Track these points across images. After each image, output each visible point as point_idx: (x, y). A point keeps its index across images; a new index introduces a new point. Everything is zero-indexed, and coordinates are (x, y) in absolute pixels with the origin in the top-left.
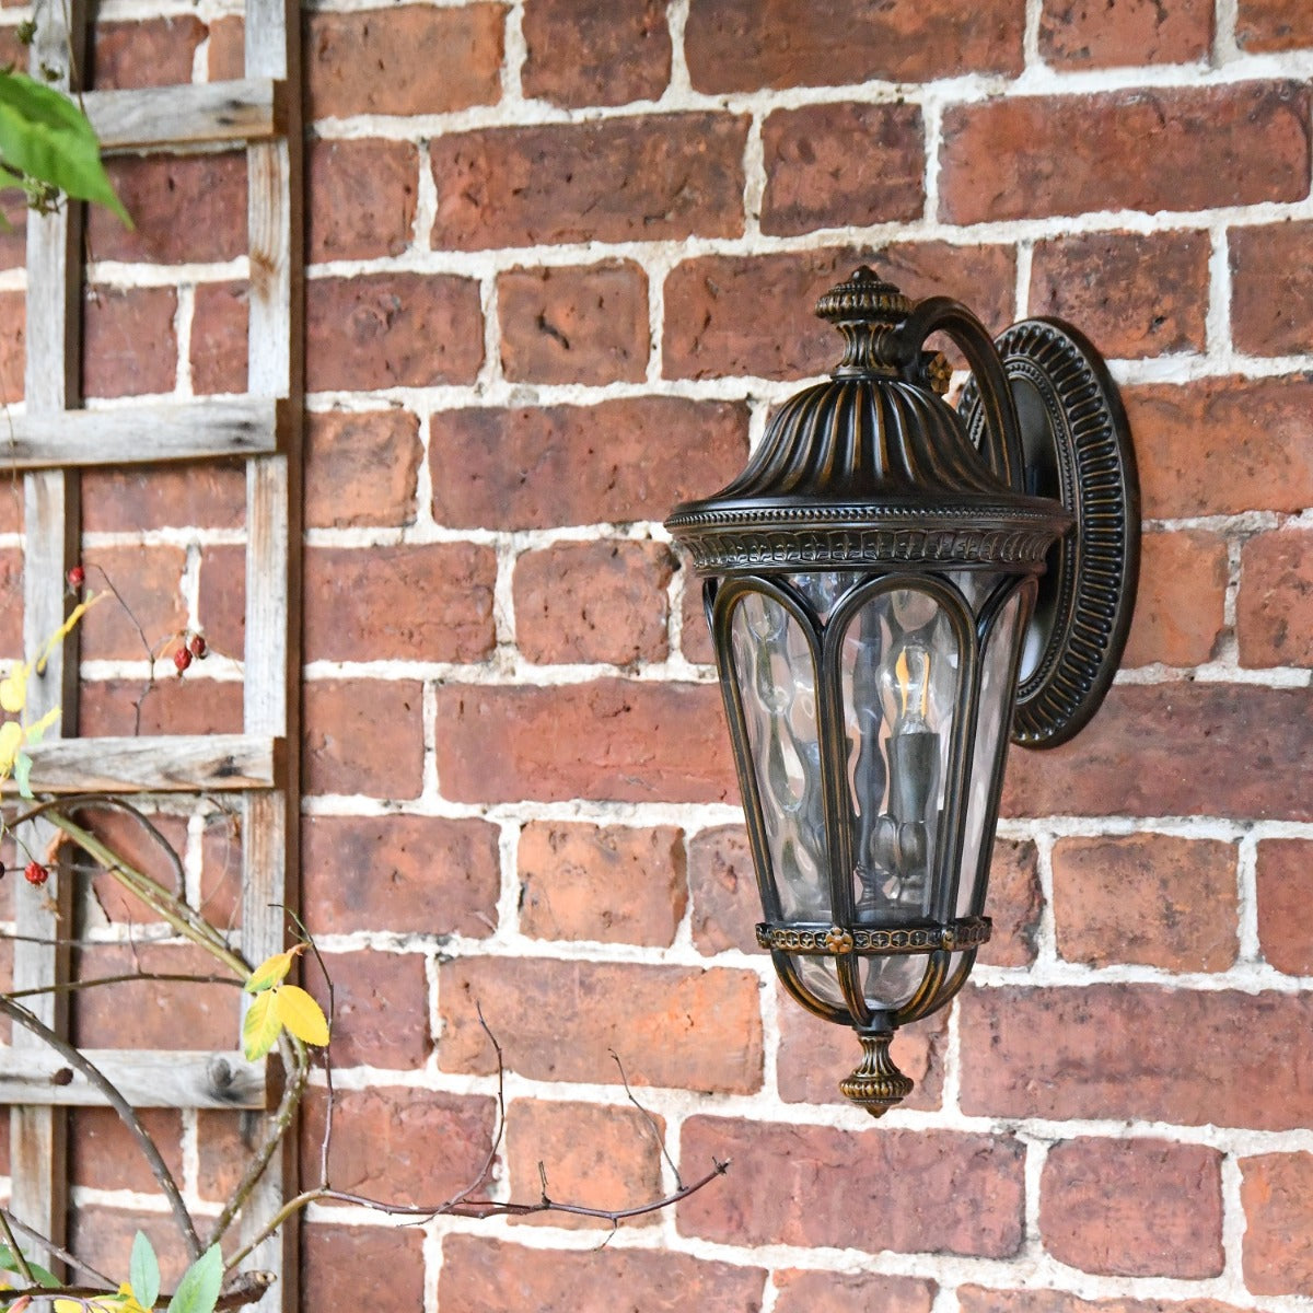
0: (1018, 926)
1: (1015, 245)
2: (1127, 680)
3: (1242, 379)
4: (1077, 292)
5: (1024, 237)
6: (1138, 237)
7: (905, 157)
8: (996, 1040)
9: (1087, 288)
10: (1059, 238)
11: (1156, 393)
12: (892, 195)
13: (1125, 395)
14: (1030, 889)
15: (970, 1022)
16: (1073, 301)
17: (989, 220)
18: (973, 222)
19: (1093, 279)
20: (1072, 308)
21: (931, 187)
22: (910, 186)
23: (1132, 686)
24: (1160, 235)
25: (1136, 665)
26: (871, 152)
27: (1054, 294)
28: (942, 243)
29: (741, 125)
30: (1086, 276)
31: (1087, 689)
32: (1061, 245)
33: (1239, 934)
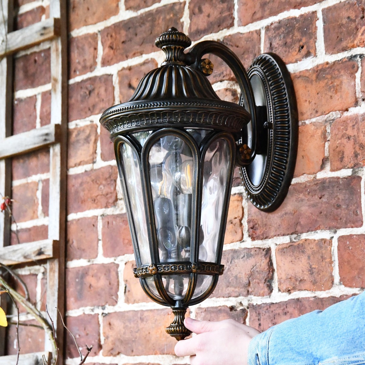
0: (266, 280)
1: (260, 30)
2: (295, 182)
3: (327, 63)
4: (277, 42)
5: (262, 26)
6: (295, 18)
7: (227, 5)
8: (260, 325)
9: (280, 40)
10: (272, 24)
11: (302, 74)
12: (224, 19)
13: (292, 76)
14: (268, 266)
15: (252, 319)
16: (277, 46)
17: (252, 23)
18: (247, 24)
19: (282, 36)
20: (276, 48)
21: (236, 15)
22: (229, 15)
23: (297, 184)
24: (302, 16)
25: (298, 176)
26: (218, 6)
27: (271, 44)
28: (239, 33)
29: (182, 5)
30: (280, 35)
31: (280, 186)
32: (273, 26)
33: (333, 274)
